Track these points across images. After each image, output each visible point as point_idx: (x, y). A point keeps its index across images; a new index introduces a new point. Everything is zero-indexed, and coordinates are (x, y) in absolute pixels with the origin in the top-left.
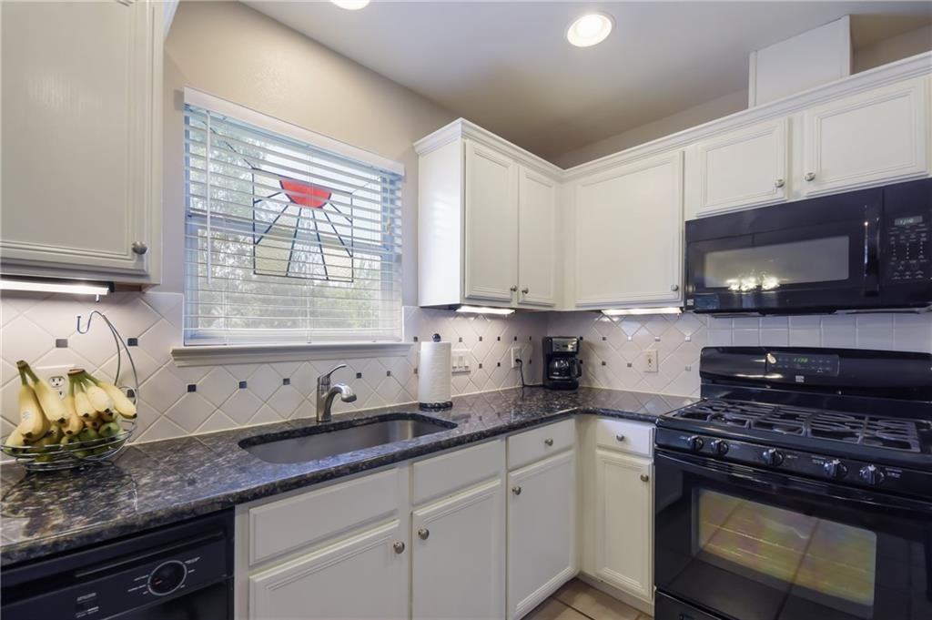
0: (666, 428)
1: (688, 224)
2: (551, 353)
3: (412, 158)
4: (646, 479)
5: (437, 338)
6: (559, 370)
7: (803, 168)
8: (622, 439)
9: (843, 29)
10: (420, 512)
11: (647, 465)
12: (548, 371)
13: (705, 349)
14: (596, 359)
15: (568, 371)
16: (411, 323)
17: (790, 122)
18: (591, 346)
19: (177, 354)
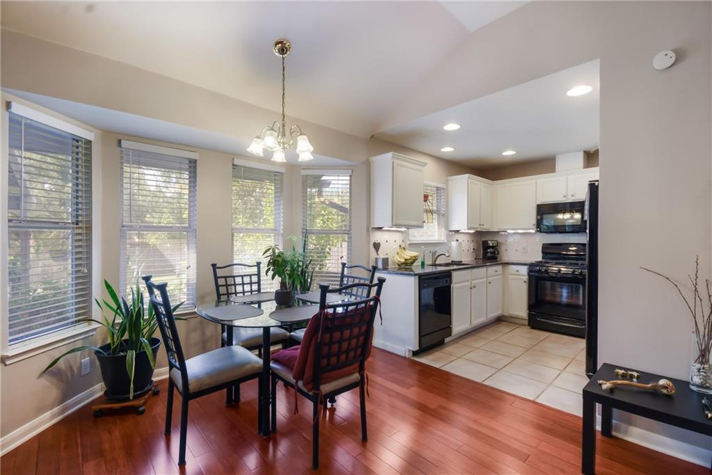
0: (531, 266)
1: (538, 205)
2: (485, 246)
3: (447, 183)
4: (525, 282)
5: (457, 240)
6: (491, 252)
7: (570, 193)
8: (517, 271)
9: (582, 154)
10: (473, 282)
11: (526, 278)
12: (485, 253)
13: (544, 244)
14: (502, 249)
15: (494, 253)
16: (448, 236)
17: (567, 179)
18: (501, 244)
19: (410, 244)
